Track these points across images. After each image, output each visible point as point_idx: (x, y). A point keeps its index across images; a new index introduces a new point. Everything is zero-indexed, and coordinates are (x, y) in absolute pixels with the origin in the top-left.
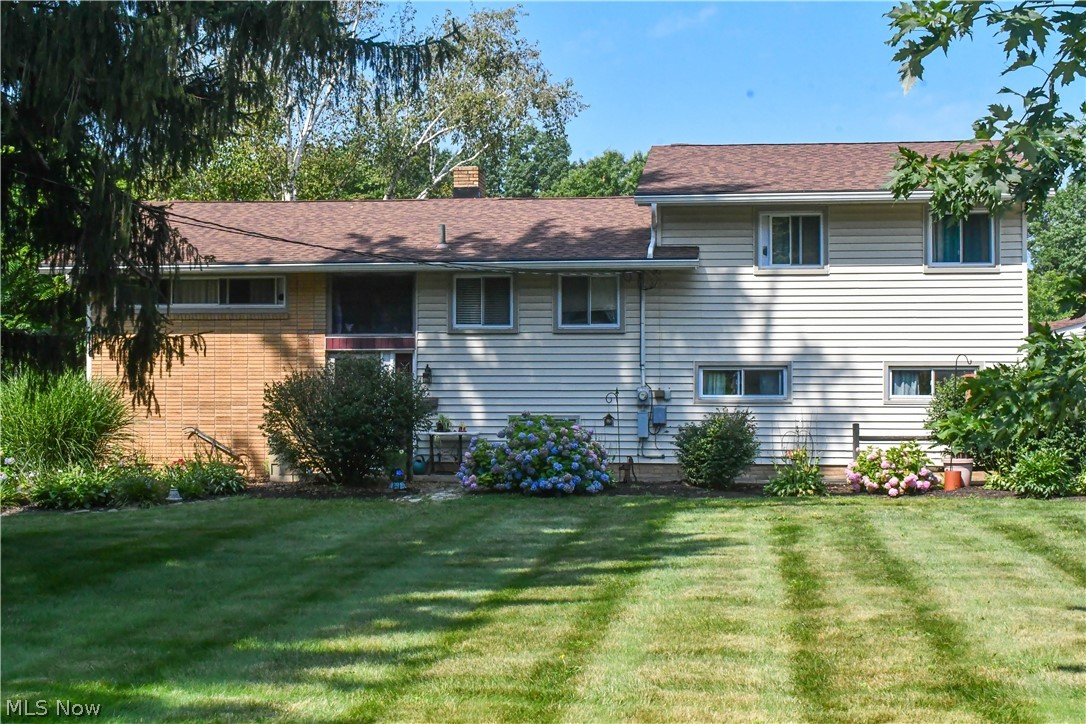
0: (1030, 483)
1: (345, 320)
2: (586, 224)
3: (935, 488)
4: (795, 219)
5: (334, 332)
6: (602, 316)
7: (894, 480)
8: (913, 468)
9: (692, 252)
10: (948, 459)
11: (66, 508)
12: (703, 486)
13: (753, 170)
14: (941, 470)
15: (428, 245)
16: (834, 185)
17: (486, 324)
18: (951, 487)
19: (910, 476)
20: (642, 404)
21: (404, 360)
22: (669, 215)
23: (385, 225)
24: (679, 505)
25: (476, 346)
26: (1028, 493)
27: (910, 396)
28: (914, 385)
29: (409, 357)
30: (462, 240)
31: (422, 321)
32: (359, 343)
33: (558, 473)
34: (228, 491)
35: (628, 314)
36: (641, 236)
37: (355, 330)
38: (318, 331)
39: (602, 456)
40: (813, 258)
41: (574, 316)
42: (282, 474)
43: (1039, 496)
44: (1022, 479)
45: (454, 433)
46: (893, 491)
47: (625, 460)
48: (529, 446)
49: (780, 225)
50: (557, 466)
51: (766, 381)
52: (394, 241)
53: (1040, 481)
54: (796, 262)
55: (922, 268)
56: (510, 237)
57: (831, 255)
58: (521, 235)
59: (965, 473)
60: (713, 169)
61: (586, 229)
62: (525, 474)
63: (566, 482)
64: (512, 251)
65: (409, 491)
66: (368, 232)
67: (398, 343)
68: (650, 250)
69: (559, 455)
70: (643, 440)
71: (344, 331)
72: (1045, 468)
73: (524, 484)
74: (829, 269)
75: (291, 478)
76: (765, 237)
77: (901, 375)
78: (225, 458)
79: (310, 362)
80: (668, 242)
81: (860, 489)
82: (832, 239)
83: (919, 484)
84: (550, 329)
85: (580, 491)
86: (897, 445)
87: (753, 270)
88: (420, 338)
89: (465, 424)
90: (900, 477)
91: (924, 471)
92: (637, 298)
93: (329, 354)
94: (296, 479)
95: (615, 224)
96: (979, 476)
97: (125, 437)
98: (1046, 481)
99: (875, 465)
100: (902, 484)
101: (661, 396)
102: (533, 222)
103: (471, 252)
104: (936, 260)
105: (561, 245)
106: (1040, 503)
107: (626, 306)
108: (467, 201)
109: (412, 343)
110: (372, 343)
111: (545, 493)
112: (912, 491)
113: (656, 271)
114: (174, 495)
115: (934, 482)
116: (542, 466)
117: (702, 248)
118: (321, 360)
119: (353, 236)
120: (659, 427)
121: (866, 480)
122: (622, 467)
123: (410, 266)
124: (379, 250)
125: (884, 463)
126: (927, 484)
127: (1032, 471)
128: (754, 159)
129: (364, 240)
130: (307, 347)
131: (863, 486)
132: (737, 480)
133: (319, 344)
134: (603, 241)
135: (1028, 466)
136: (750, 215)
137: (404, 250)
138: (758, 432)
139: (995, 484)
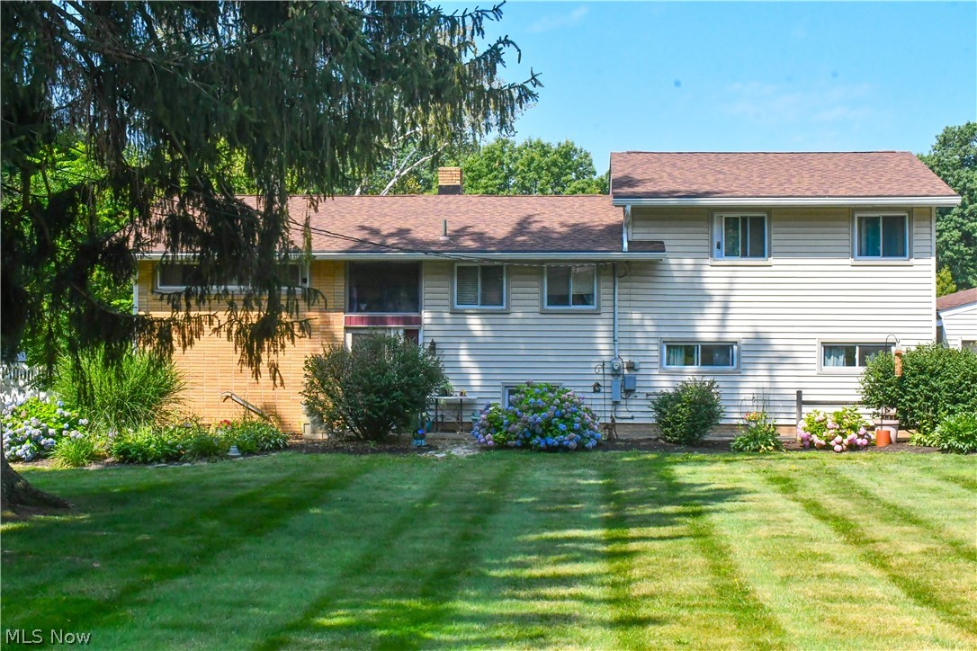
0: (952, 441)
1: (361, 300)
2: (562, 219)
3: (870, 445)
4: (744, 219)
5: (351, 310)
6: (583, 299)
7: (839, 438)
8: (853, 428)
9: (659, 246)
10: (878, 421)
11: (145, 462)
12: (678, 443)
13: (704, 176)
14: (872, 428)
15: (431, 237)
16: (777, 191)
17: (482, 305)
18: (882, 443)
19: (852, 435)
20: (616, 373)
21: (412, 334)
22: (641, 215)
23: (388, 219)
24: (668, 459)
25: (475, 323)
26: (951, 449)
27: (837, 367)
28: (842, 358)
29: (416, 332)
30: (461, 232)
31: (427, 302)
32: (372, 321)
33: (563, 433)
34: (277, 448)
35: (603, 297)
36: (614, 232)
37: (367, 310)
38: (337, 310)
39: (593, 417)
40: (759, 252)
41: (558, 299)
42: (314, 432)
43: (960, 451)
44: (944, 438)
45: (455, 397)
46: (838, 448)
47: (609, 421)
48: (537, 409)
49: (731, 224)
50: (562, 427)
51: (718, 354)
52: (402, 233)
53: (960, 439)
54: (744, 255)
55: (850, 261)
56: (500, 231)
57: (773, 249)
58: (509, 229)
59: (893, 431)
60: (670, 175)
61: (563, 224)
62: (534, 433)
63: (570, 440)
64: (506, 244)
65: (430, 447)
66: (376, 225)
67: (406, 321)
68: (626, 245)
69: (562, 417)
70: (616, 404)
71: (359, 310)
72: (965, 429)
73: (534, 441)
74: (771, 261)
75: (321, 436)
76: (719, 232)
77: (830, 349)
78: (256, 418)
79: (331, 336)
80: (638, 237)
81: (808, 445)
82: (774, 236)
83: (859, 441)
84: (537, 309)
85: (581, 448)
86: (839, 409)
87: (708, 262)
88: (426, 316)
89: (465, 390)
90: (844, 435)
91: (862, 431)
92: (611, 284)
93: (347, 329)
94: (326, 437)
95: (586, 220)
96: (903, 434)
97: (177, 401)
98: (966, 439)
99: (822, 425)
100: (846, 441)
101: (631, 367)
102: (516, 218)
103: (470, 243)
104: (860, 254)
105: (545, 239)
106: (963, 457)
107: (603, 291)
108: (451, 197)
109: (419, 321)
110: (383, 321)
111: (551, 449)
112: (853, 447)
113: (627, 262)
114: (233, 451)
115: (869, 439)
116: (548, 426)
117: (666, 243)
118: (340, 334)
119: (363, 228)
120: (629, 392)
121: (815, 438)
122: (606, 426)
123: (419, 256)
124: (390, 241)
125: (830, 424)
126: (865, 442)
127: (954, 431)
128: (702, 166)
129: (375, 232)
130: (328, 323)
131: (812, 443)
132: (707, 438)
133: (338, 321)
134: (580, 235)
135: (950, 426)
136: (707, 215)
137: (413, 242)
138: (723, 397)
139: (919, 441)
